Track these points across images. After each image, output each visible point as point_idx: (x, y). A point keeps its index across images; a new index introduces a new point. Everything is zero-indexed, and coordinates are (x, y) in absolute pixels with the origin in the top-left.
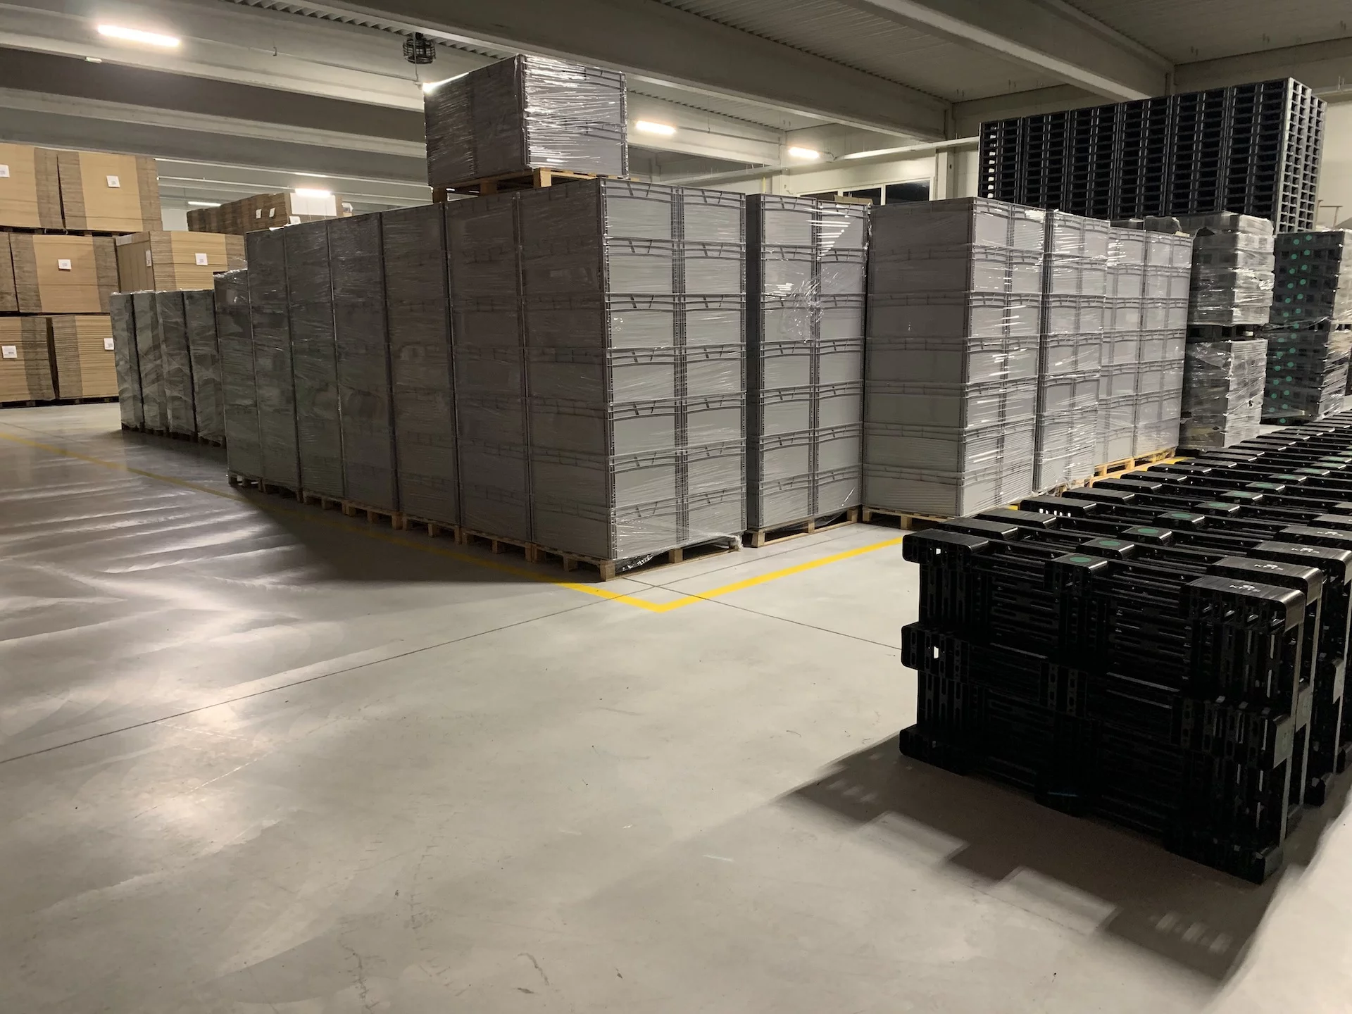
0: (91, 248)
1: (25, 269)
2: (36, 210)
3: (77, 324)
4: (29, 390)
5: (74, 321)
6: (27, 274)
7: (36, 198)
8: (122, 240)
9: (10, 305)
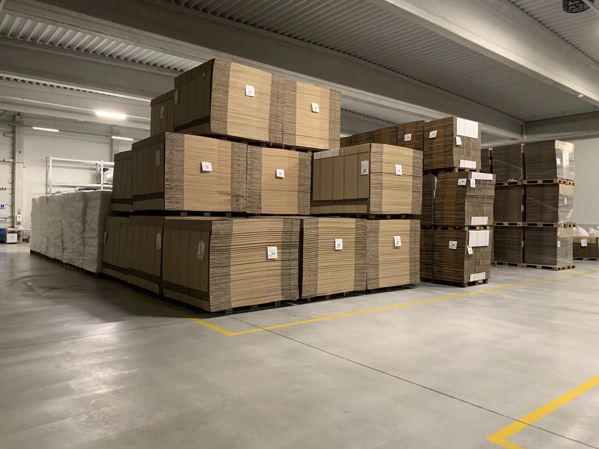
0: (297, 161)
1: (254, 176)
2: (267, 126)
3: (320, 225)
4: (282, 290)
5: (317, 223)
6: (255, 180)
7: (268, 116)
8: (317, 156)
9: (242, 207)
